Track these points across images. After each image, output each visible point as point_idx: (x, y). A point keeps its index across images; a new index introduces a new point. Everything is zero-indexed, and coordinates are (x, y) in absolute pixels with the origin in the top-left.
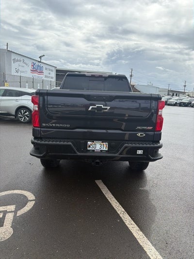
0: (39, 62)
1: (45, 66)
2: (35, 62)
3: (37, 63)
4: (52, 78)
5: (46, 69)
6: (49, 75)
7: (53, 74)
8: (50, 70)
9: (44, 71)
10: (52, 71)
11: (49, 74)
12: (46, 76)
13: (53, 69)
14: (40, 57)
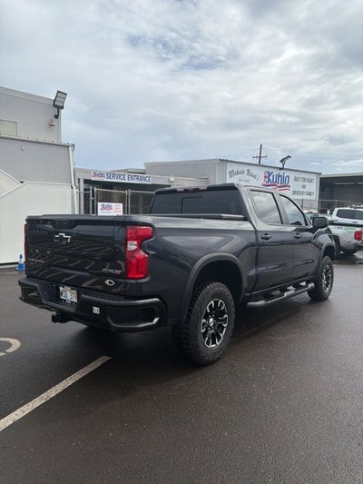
0: (280, 169)
1: (292, 175)
2: (271, 170)
3: (276, 172)
4: (310, 194)
5: (296, 179)
6: (302, 190)
7: (314, 187)
8: (304, 180)
9: (292, 183)
10: (310, 181)
11: (304, 187)
12: (294, 193)
13: (314, 177)
14: (282, 161)
